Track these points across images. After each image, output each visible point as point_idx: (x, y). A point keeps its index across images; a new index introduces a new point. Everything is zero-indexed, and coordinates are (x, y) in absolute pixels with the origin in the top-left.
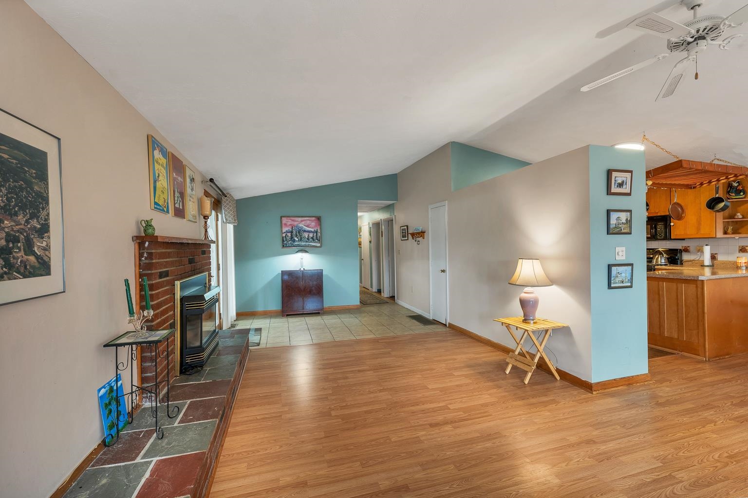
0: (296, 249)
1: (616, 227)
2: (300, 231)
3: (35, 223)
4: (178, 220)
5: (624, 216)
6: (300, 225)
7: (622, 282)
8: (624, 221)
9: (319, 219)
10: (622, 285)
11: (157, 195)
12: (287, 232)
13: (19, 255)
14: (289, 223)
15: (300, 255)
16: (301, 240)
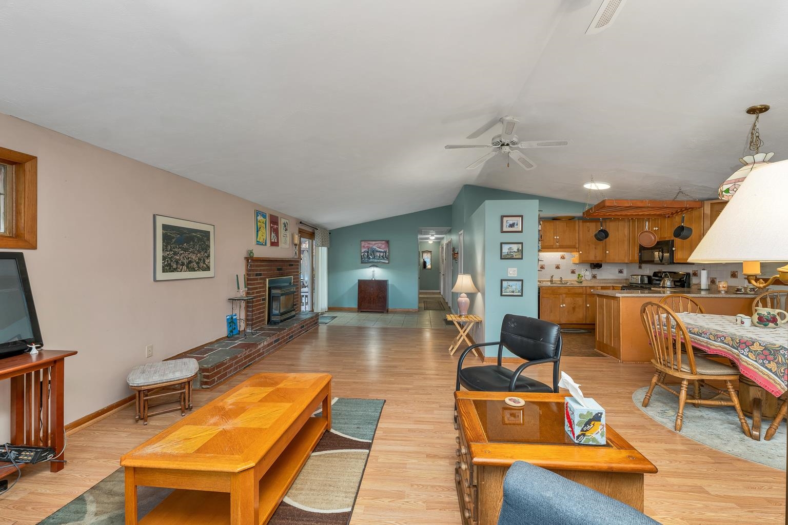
0: (371, 264)
1: (508, 255)
2: (374, 251)
3: (206, 254)
4: (274, 248)
5: (515, 248)
6: (374, 247)
7: (513, 292)
8: (516, 250)
9: (388, 242)
10: (512, 294)
11: (258, 237)
12: (365, 252)
13: (201, 264)
14: (366, 246)
15: (372, 269)
16: (374, 258)
